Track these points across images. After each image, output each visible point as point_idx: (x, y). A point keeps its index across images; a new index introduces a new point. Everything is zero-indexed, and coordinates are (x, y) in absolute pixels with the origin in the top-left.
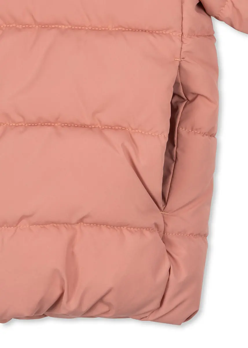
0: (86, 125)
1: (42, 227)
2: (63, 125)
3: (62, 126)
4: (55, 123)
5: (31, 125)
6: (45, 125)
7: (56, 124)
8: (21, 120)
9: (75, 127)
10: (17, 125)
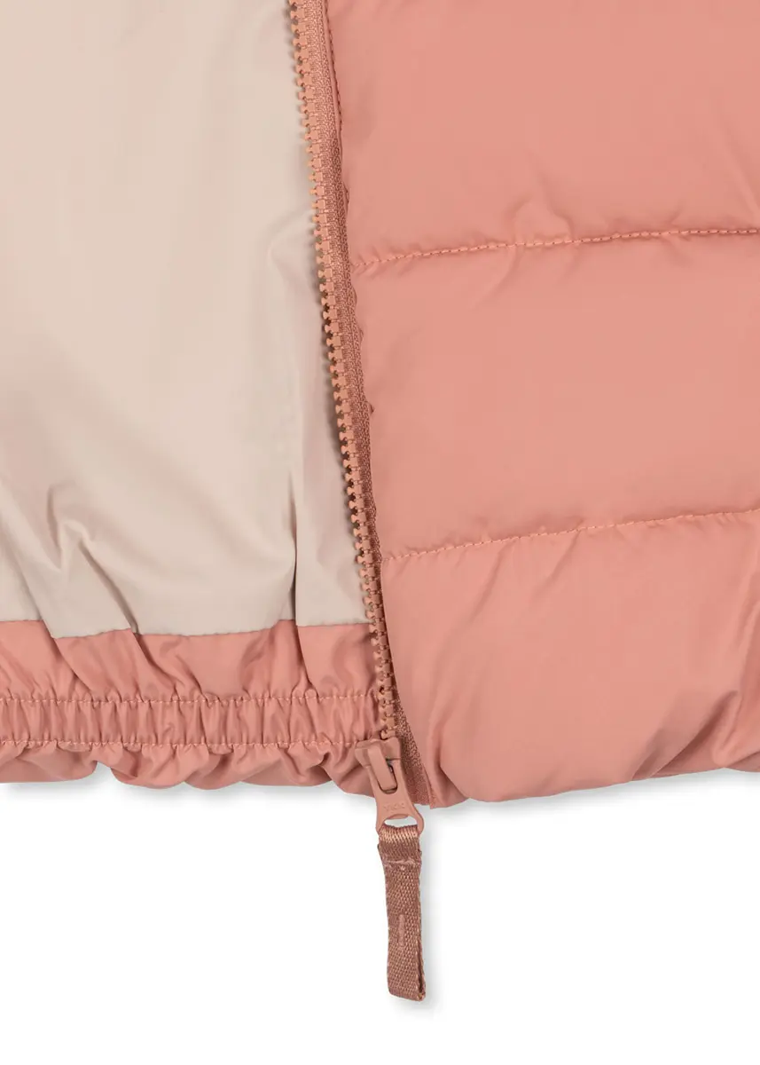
0: (751, 228)
1: (651, 527)
2: (684, 233)
3: (685, 238)
4: (660, 231)
5: (592, 243)
6: (631, 239)
7: (665, 234)
8: (562, 227)
9: (721, 235)
10: (549, 244)
